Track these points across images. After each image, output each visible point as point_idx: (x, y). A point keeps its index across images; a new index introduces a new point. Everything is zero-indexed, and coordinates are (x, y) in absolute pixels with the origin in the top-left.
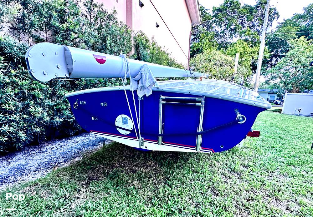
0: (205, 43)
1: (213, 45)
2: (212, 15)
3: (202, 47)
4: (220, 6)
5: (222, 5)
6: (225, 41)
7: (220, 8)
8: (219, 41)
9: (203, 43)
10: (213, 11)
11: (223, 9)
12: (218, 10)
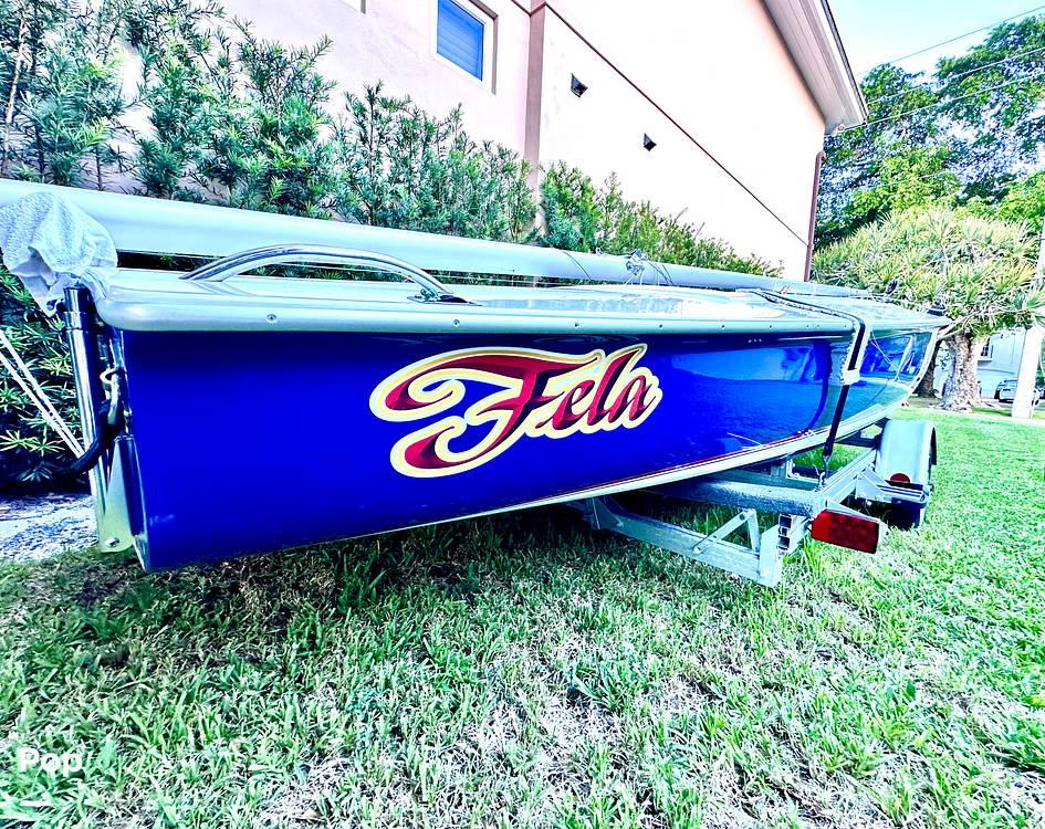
0: (901, 188)
1: (937, 193)
2: (935, 90)
3: (889, 204)
4: (972, 51)
5: (980, 47)
6: (996, 169)
7: (969, 61)
8: (969, 174)
9: (895, 190)
10: (942, 76)
11: (984, 59)
12: (964, 67)
